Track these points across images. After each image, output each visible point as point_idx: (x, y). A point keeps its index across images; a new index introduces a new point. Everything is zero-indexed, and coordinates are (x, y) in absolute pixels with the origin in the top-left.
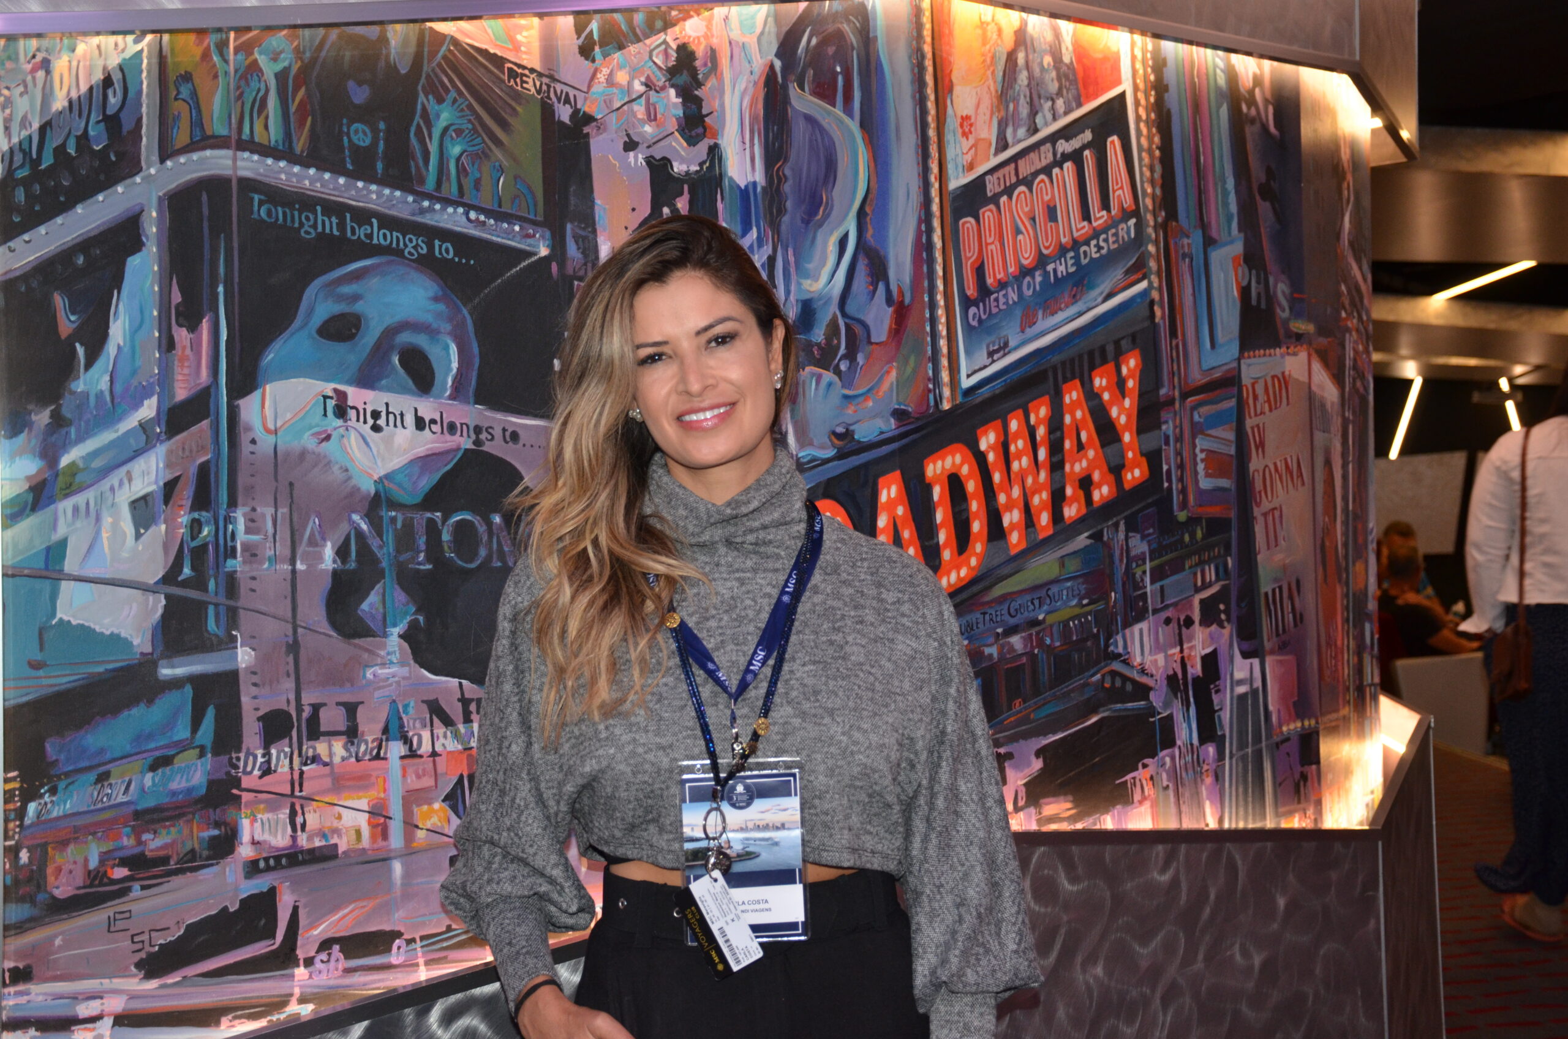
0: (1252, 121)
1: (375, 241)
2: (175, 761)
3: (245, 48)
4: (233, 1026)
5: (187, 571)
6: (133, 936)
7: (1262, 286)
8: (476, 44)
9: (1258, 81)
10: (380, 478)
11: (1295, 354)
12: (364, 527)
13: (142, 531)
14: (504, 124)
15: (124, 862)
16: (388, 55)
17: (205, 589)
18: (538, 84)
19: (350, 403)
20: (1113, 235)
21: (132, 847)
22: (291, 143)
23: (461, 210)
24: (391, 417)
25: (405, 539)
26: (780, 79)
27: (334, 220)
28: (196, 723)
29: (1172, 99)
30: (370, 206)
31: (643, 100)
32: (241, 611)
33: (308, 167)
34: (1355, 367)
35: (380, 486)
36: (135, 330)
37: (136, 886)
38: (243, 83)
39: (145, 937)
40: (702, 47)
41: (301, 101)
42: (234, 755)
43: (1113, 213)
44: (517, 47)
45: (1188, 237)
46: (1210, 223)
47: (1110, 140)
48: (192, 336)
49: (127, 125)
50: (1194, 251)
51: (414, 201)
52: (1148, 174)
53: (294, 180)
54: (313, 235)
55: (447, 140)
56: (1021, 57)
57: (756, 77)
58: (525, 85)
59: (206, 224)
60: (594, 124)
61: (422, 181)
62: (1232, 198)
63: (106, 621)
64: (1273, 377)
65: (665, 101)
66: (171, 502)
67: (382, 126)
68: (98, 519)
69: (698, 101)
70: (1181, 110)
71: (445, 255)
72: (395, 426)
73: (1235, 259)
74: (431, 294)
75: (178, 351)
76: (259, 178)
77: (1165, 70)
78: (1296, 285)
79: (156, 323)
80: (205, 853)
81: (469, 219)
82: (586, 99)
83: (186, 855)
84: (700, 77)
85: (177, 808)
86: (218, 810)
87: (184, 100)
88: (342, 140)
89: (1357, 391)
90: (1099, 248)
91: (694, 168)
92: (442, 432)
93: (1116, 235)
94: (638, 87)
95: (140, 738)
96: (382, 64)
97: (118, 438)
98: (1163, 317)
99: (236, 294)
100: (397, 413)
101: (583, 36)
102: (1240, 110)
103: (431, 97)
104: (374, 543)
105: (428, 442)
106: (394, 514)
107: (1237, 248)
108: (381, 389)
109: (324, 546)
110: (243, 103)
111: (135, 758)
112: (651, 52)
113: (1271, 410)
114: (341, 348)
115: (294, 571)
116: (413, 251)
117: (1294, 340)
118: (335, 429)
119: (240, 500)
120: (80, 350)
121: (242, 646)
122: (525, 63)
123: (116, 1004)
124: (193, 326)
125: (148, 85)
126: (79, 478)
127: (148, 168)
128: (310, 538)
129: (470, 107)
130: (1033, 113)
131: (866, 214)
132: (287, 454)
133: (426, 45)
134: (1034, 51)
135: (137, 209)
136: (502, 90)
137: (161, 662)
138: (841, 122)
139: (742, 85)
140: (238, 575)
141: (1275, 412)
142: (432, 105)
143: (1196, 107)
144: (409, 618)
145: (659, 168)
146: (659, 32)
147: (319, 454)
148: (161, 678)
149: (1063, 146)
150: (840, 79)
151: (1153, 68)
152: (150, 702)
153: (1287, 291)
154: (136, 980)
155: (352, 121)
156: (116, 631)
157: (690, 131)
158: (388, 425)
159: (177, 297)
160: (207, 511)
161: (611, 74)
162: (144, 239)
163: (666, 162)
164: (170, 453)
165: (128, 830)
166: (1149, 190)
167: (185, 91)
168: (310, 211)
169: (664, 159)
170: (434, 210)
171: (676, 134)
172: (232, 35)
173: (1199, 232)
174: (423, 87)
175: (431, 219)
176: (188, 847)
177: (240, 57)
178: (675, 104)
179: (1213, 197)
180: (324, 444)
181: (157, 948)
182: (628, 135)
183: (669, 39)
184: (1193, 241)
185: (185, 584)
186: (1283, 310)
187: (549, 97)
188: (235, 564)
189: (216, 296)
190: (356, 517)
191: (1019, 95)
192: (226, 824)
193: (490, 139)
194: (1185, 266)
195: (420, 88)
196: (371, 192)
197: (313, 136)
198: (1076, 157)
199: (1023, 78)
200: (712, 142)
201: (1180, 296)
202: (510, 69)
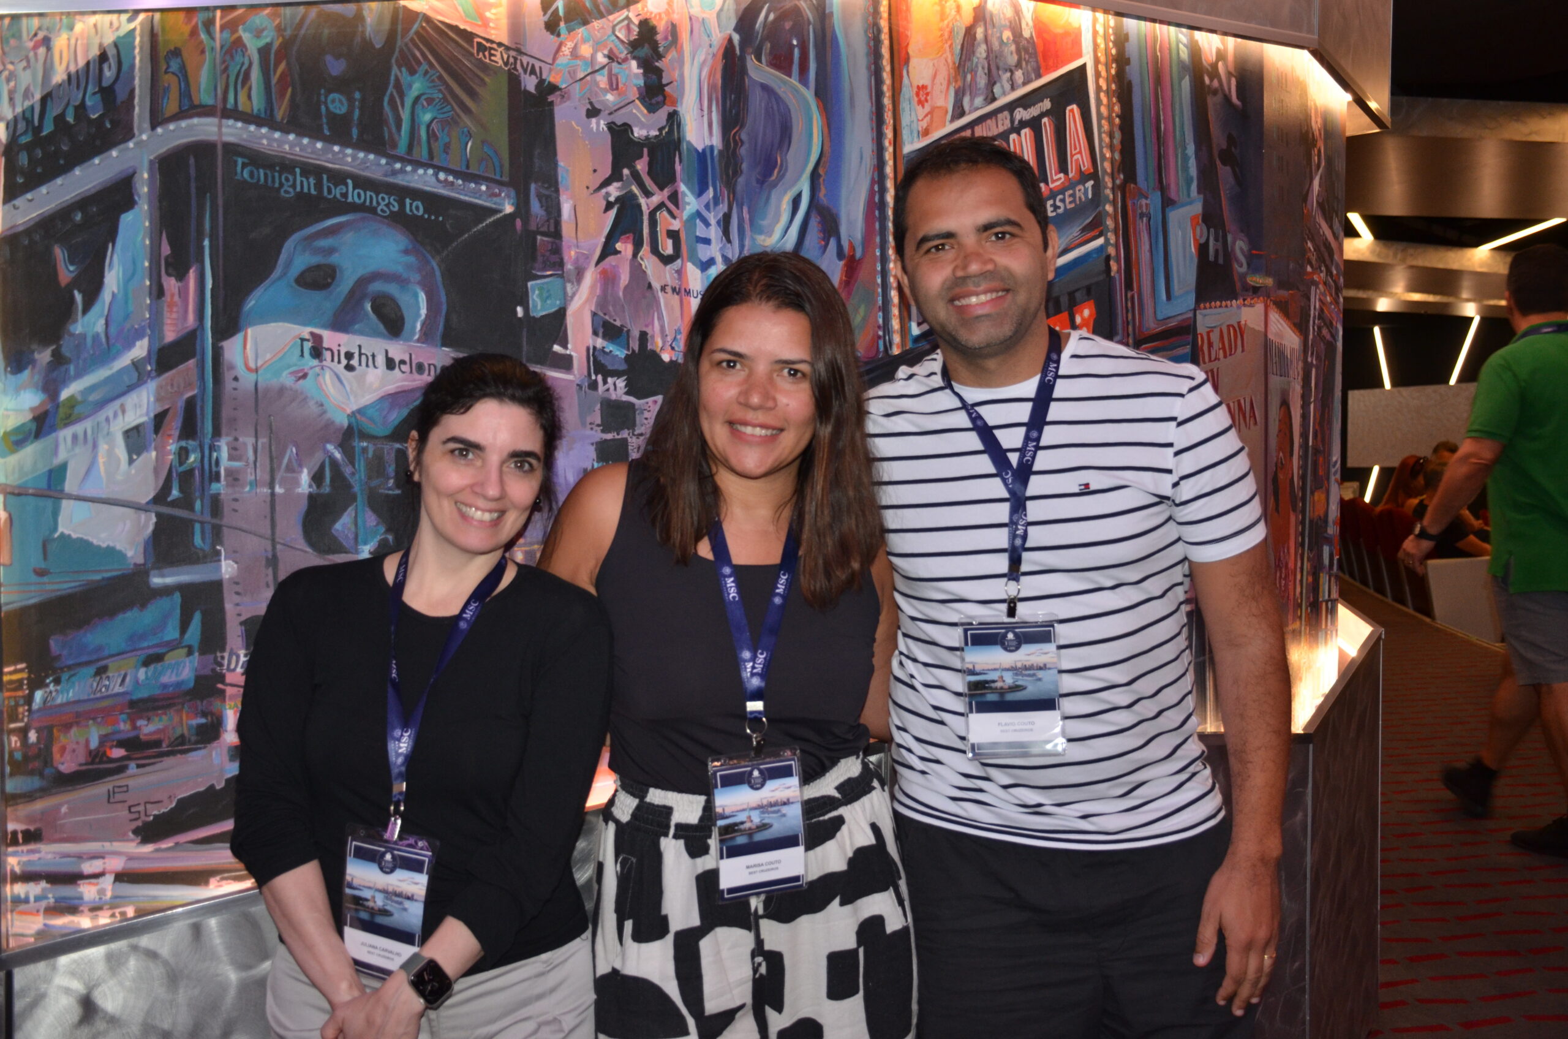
0: (1215, 92)
1: (350, 199)
2: (166, 658)
3: (231, 26)
4: (221, 886)
5: (175, 493)
6: (130, 807)
7: (1220, 245)
8: (447, 21)
9: (1221, 55)
10: (353, 413)
11: (1251, 306)
12: (338, 455)
13: (135, 457)
14: (472, 94)
15: (121, 744)
16: (363, 32)
17: (191, 508)
18: (505, 57)
19: (325, 345)
20: (1070, 196)
21: (128, 731)
22: (272, 110)
23: (430, 171)
24: (364, 358)
25: (376, 467)
26: (738, 52)
27: (312, 181)
28: (184, 627)
29: (1133, 72)
30: (346, 168)
31: (605, 71)
32: (225, 530)
33: (288, 132)
34: (1321, 316)
35: (353, 420)
36: (128, 279)
37: (132, 765)
38: (228, 58)
39: (141, 808)
40: (663, 23)
41: (283, 73)
42: (219, 654)
43: (1071, 175)
44: (485, 23)
45: (1146, 198)
46: (1169, 185)
47: (1069, 108)
48: (180, 284)
49: (121, 95)
50: (1152, 212)
51: (387, 164)
52: (1107, 140)
53: (275, 145)
54: (292, 194)
55: (418, 107)
56: (980, 32)
57: (715, 49)
58: (493, 58)
59: (193, 185)
60: (558, 93)
61: (394, 146)
62: (1192, 163)
63: (103, 535)
64: (1229, 326)
65: (627, 72)
66: (161, 432)
67: (357, 95)
68: (95, 446)
69: (659, 72)
70: (1142, 82)
71: (415, 212)
72: (367, 365)
73: (1193, 219)
74: (402, 247)
75: (167, 298)
76: (243, 143)
77: (1126, 44)
78: (1255, 243)
79: (147, 273)
80: (193, 738)
81: (438, 180)
82: (551, 70)
83: (177, 739)
84: (661, 49)
85: (169, 699)
86: (205, 702)
87: (173, 73)
88: (319, 109)
89: (1323, 338)
90: (1056, 207)
91: (654, 133)
92: (411, 372)
93: (1073, 195)
94: (601, 59)
95: (134, 638)
96: (358, 39)
97: (113, 375)
98: (1119, 271)
99: (221, 248)
100: (369, 354)
101: (550, 12)
102: (1203, 82)
103: (404, 69)
104: (347, 470)
105: (398, 380)
106: (365, 444)
107: (1197, 208)
108: (354, 333)
109: (301, 472)
110: (228, 76)
111: (129, 655)
112: (614, 27)
113: (1225, 357)
114: (317, 296)
115: (273, 494)
116: (385, 209)
117: (1251, 293)
118: (312, 368)
119: (224, 430)
120: (78, 297)
121: (225, 559)
122: (493, 38)
123: (117, 864)
124: (181, 276)
125: (141, 60)
126: (78, 410)
127: (141, 134)
128: (287, 466)
129: (440, 77)
130: (991, 83)
131: (819, 176)
132: (267, 390)
133: (400, 22)
134: (994, 26)
135: (131, 171)
136: (470, 61)
137: (152, 573)
138: (797, 91)
139: (701, 56)
140: (222, 497)
141: (1229, 358)
142: (405, 76)
143: (1158, 79)
144: (379, 538)
145: (620, 133)
146: (622, 8)
147: (297, 391)
148: (152, 586)
149: (1021, 114)
150: (796, 51)
151: (1115, 43)
152: (143, 606)
153: (1245, 248)
154: (133, 844)
155: (330, 91)
156: (111, 544)
157: (650, 100)
158: (360, 364)
159: (166, 250)
160: (194, 439)
161: (575, 48)
162: (136, 198)
163: (627, 128)
164: (160, 388)
165: (124, 716)
166: (1108, 155)
167: (174, 66)
168: (290, 173)
169: (625, 124)
170: (406, 172)
171: (637, 102)
172: (218, 13)
173: (1159, 193)
174: (397, 61)
175: (402, 180)
176: (178, 732)
177: (226, 34)
178: (636, 75)
179: (1173, 163)
180: (301, 382)
181: (151, 818)
182: (591, 103)
183: (631, 15)
184: (1153, 202)
185: (174, 504)
186: (1241, 266)
187: (515, 69)
188: (219, 487)
189: (201, 249)
190: (330, 447)
191: (977, 66)
192: (212, 714)
193: (459, 106)
194: (1142, 225)
195: (393, 61)
196: (346, 155)
197: (293, 106)
198: (1034, 124)
199: (981, 51)
200: (671, 109)
201: (1137, 252)
202: (478, 43)
